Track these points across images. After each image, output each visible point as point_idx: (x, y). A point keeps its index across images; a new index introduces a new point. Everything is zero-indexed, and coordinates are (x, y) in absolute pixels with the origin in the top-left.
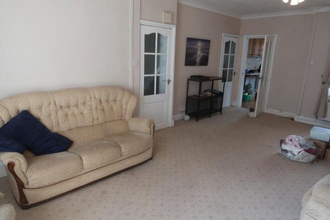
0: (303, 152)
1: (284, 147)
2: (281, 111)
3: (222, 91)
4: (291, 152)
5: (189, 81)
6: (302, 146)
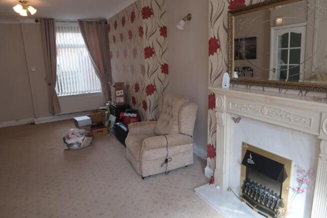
0: (86, 138)
1: (69, 142)
2: (17, 120)
4: (77, 143)
6: (82, 134)
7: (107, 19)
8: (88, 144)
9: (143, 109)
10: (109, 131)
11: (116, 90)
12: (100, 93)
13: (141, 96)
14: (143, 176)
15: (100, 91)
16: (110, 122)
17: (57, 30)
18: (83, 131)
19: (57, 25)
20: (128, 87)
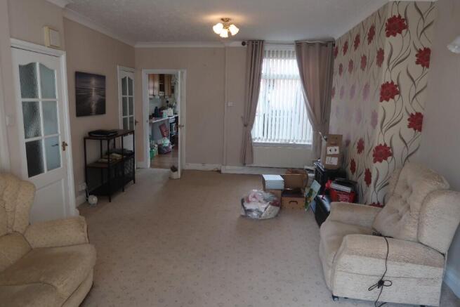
0: (270, 206)
1: (248, 206)
2: (203, 164)
3: (132, 149)
4: (258, 211)
5: (87, 141)
6: (266, 200)
7: (336, 38)
8: (272, 216)
9: (364, 183)
10: (306, 204)
11: (327, 146)
12: (309, 146)
13: (365, 160)
14: (335, 295)
15: (310, 143)
16: (311, 190)
17: (267, 55)
18: (268, 195)
19: (267, 48)
20: (348, 143)
